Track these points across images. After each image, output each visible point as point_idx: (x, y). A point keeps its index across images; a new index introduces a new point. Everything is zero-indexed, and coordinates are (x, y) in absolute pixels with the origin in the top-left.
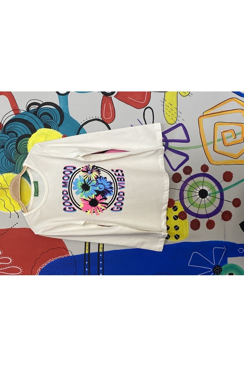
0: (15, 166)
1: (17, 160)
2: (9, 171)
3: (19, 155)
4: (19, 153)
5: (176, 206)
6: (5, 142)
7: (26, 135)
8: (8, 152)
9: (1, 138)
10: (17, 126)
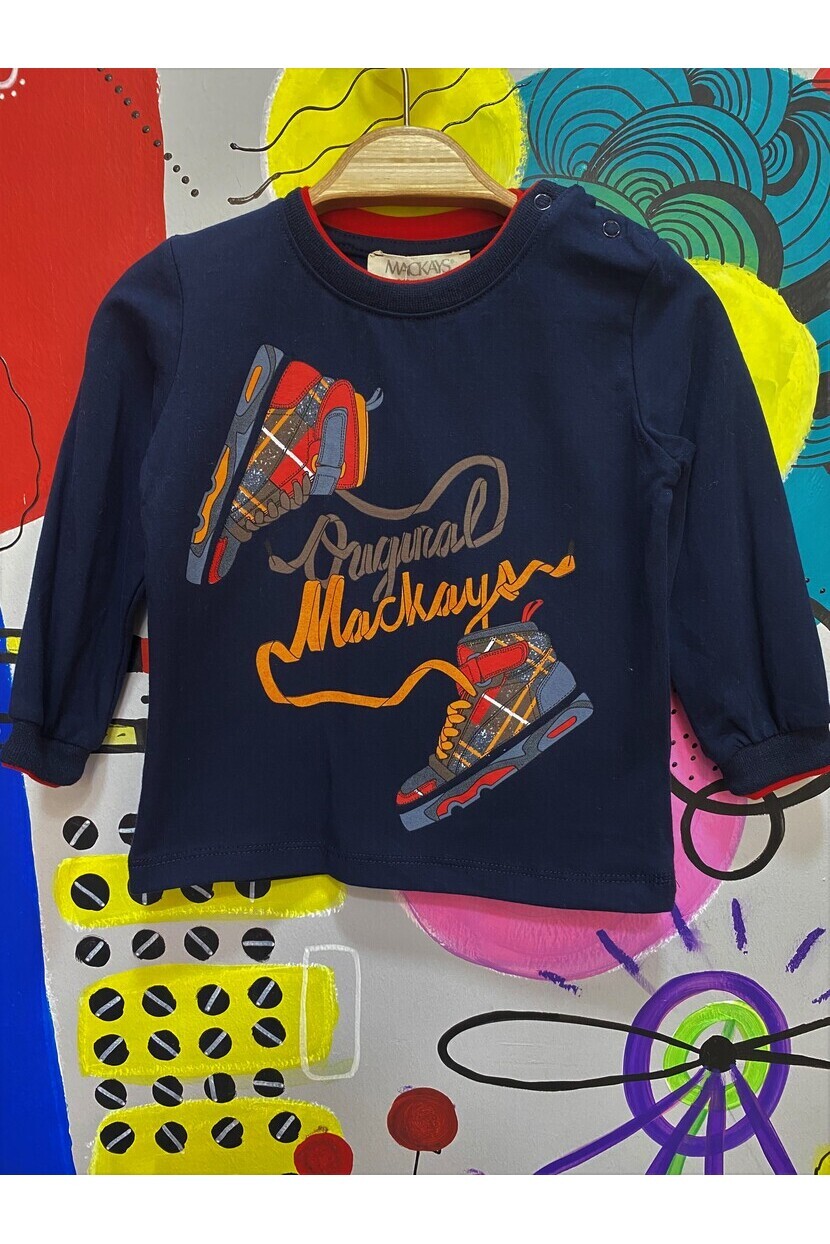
0: (570, 178)
2: (542, 136)
3: (645, 205)
4: (656, 207)
6: (735, 112)
7: (780, 249)
8: (669, 130)
9: (760, 88)
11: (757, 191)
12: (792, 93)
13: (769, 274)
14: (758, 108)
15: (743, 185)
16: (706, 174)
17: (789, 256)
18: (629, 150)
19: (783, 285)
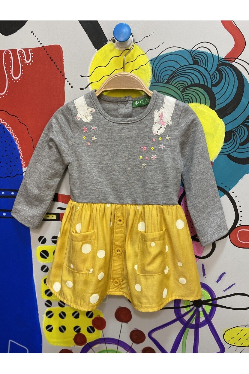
0: (163, 83)
1: (174, 86)
2: (156, 73)
3: (181, 90)
4: (184, 90)
5: (94, 331)
6: (204, 66)
7: (215, 100)
8: (187, 71)
10: (231, 86)
11: (210, 86)
12: (219, 61)
13: (212, 107)
14: (210, 65)
15: (206, 84)
16: (197, 82)
17: (217, 102)
18: (177, 76)
19: (216, 109)
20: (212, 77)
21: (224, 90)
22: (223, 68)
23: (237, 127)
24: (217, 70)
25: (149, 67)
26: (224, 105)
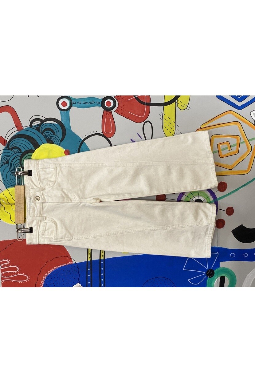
0: (20, 181)
6: (10, 157)
7: (29, 150)
8: (12, 167)
9: (6, 154)
10: (21, 142)
11: (21, 154)
12: (7, 149)
13: (33, 151)
14: (9, 154)
15: (20, 156)
16: (19, 161)
17: (30, 149)
19: (34, 149)
20: (15, 153)
21: (23, 145)
22: (10, 147)
23: (45, 137)
24: (11, 150)
25: (11, 189)
26: (32, 145)
